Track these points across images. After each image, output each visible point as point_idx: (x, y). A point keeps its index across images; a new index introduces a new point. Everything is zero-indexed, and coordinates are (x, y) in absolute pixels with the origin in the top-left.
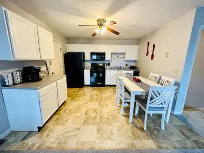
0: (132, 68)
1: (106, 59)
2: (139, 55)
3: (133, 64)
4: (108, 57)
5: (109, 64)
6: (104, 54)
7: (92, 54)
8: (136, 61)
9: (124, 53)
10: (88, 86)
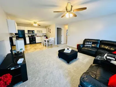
0: (45, 36)
1: (35, 33)
3: (45, 35)
5: (36, 35)
6: (34, 31)
7: (28, 31)
8: (46, 34)
9: (42, 31)
10: (28, 44)
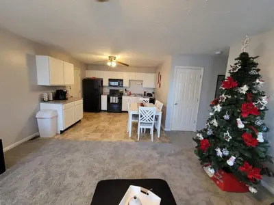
0: (149, 95)
1: (124, 85)
2: (155, 85)
3: (150, 92)
4: (126, 84)
6: (122, 80)
7: (110, 80)
8: (154, 88)
9: (142, 81)
